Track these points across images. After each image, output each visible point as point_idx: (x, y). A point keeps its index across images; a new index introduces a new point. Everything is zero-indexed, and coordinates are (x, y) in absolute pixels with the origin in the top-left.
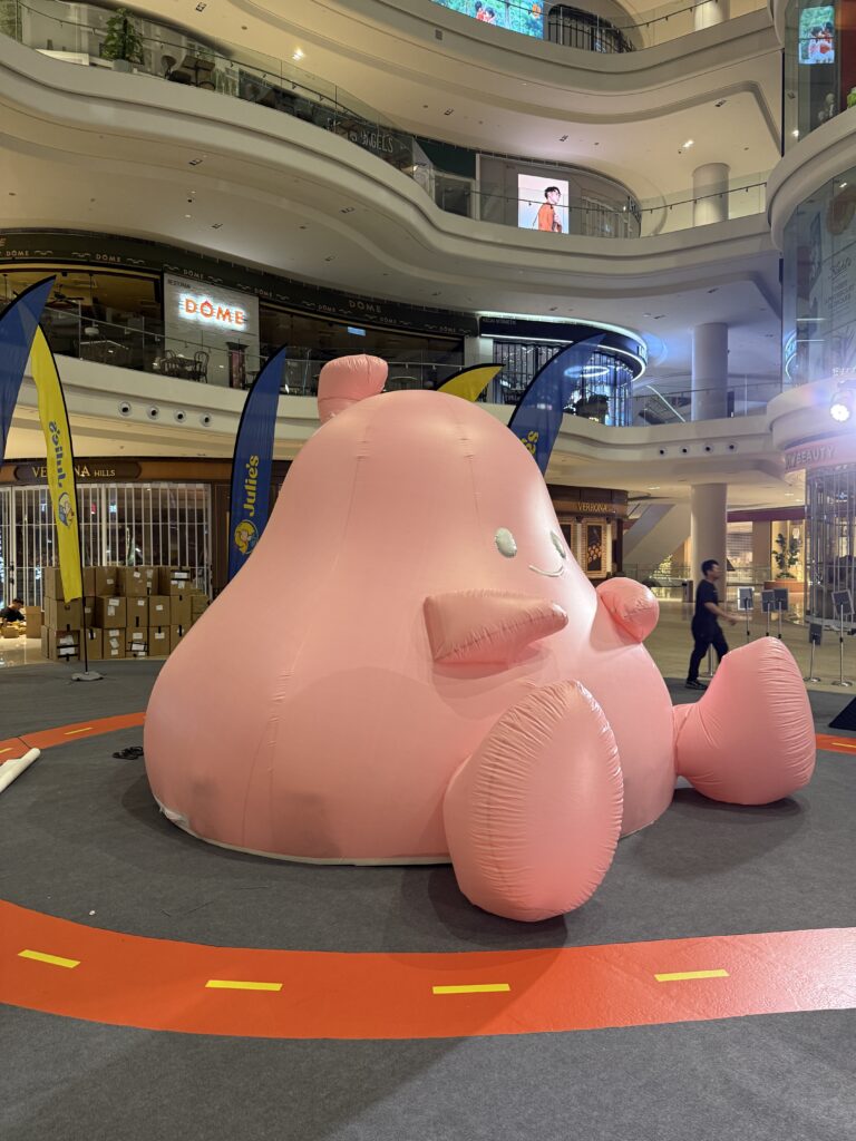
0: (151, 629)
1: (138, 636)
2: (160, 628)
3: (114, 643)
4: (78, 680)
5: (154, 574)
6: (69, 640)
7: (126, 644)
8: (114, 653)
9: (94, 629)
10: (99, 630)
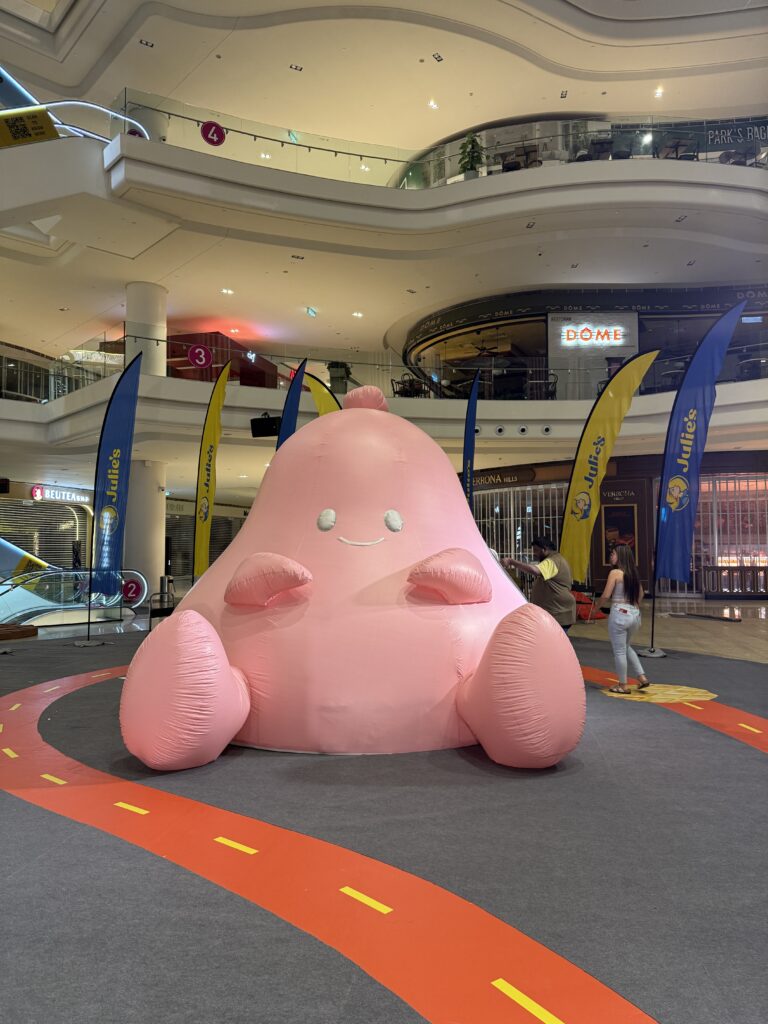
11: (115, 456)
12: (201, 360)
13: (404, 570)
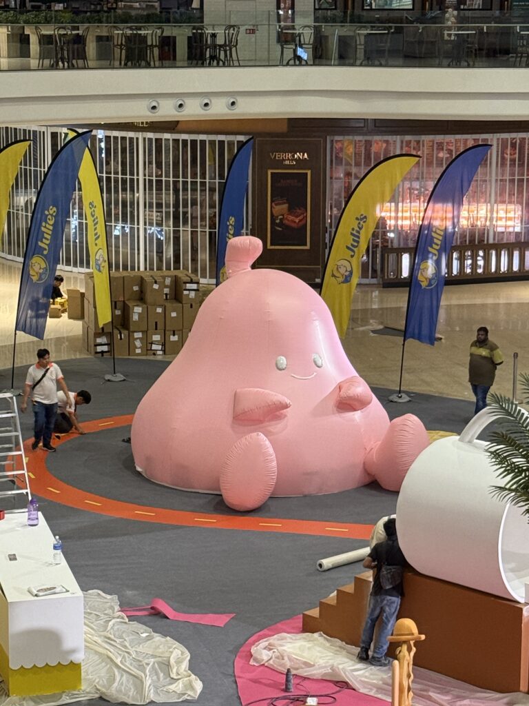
0: (167, 332)
1: (156, 338)
2: (174, 332)
3: (138, 343)
4: (109, 380)
5: (171, 281)
6: (103, 340)
7: (147, 344)
8: (138, 351)
9: (122, 331)
10: (126, 332)
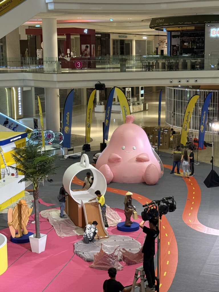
11: (68, 114)
12: (79, 66)
13: (134, 157)
